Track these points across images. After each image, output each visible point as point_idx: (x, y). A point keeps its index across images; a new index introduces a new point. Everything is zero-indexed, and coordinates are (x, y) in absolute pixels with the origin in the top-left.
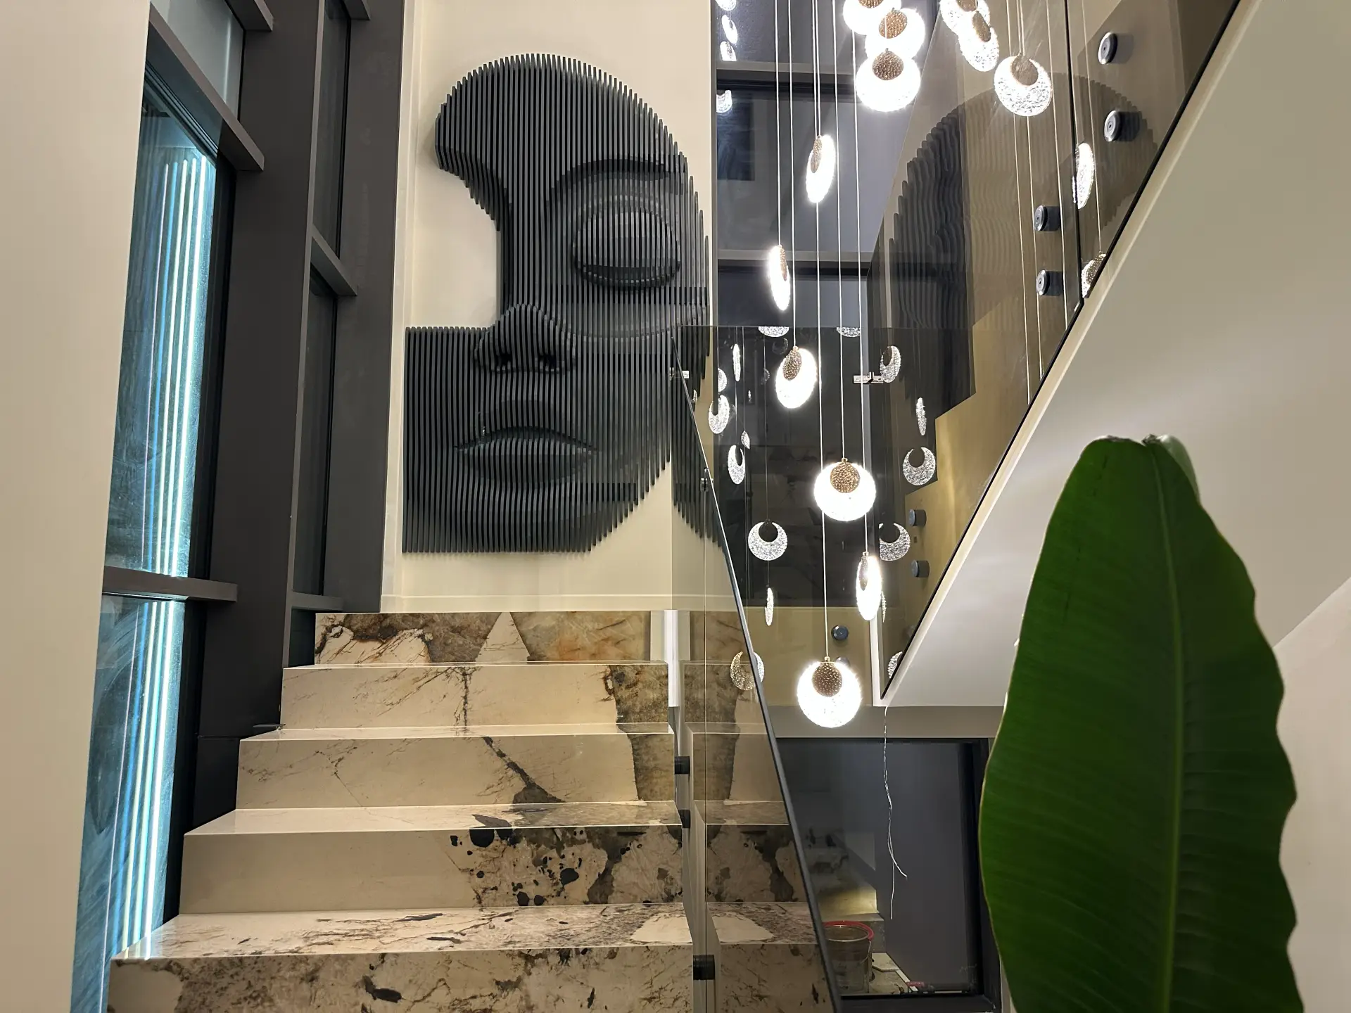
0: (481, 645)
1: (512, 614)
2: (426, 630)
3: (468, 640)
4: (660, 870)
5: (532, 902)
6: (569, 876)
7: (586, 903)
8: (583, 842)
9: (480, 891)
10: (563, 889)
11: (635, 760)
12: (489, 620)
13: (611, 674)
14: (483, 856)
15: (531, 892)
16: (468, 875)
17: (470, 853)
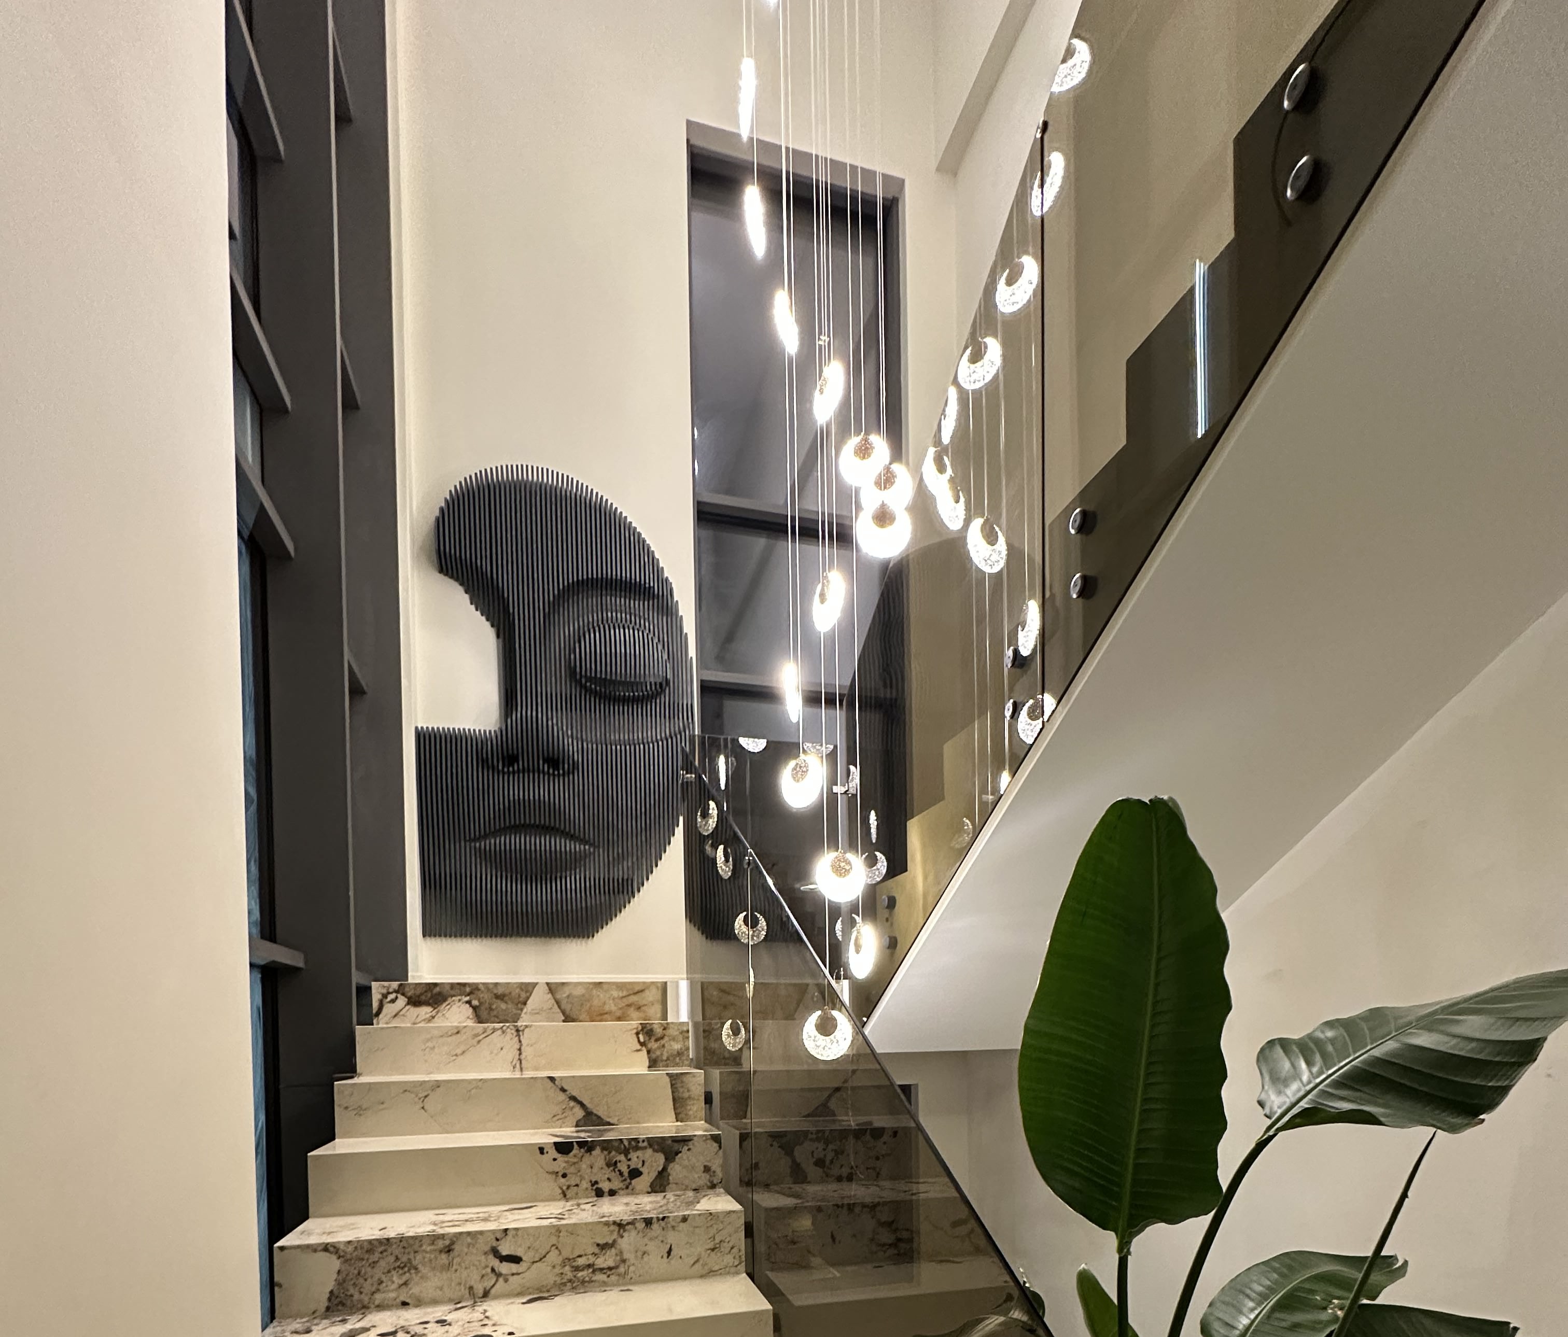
0: (522, 1010)
1: (548, 984)
2: (472, 996)
3: (510, 1006)
4: (705, 1167)
5: (606, 1194)
6: (635, 1173)
7: (649, 1193)
8: (645, 1148)
9: (564, 1188)
10: (630, 1184)
11: (673, 1092)
12: (528, 988)
13: (642, 1030)
14: (566, 1162)
15: (605, 1186)
16: (554, 1176)
17: (555, 1160)
